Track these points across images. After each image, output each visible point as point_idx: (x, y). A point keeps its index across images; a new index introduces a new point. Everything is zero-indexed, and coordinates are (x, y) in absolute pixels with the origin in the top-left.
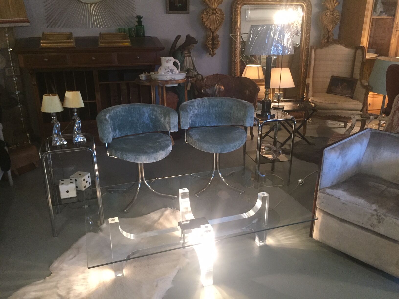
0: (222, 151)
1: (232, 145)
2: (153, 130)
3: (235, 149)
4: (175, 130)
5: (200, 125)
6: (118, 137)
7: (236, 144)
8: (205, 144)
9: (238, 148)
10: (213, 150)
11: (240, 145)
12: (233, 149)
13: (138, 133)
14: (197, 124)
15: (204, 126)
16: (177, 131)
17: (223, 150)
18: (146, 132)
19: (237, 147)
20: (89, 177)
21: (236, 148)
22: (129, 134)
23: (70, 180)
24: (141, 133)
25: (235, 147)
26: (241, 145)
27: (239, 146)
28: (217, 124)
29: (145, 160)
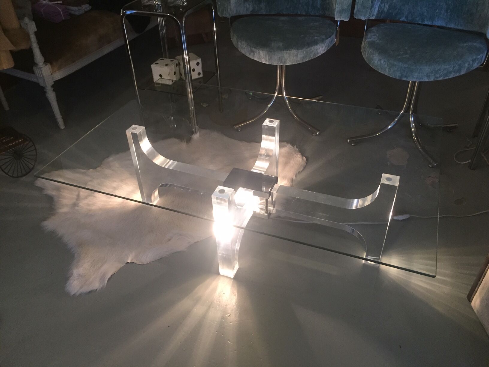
0: (402, 76)
1: (427, 69)
2: (321, 12)
3: (432, 79)
4: (343, 18)
5: (410, 18)
6: (264, 13)
7: (437, 69)
8: (377, 55)
9: (441, 79)
10: (387, 70)
11: (450, 73)
12: (428, 76)
13: (299, 13)
14: (404, 16)
15: (420, 22)
16: (347, 20)
17: (404, 74)
18: (311, 14)
19: (438, 75)
20: (198, 64)
21: (437, 78)
22: (285, 13)
23: (171, 61)
24: (304, 14)
25: (433, 74)
26: (453, 73)
27: (446, 75)
28: (446, 25)
29: (263, 58)
